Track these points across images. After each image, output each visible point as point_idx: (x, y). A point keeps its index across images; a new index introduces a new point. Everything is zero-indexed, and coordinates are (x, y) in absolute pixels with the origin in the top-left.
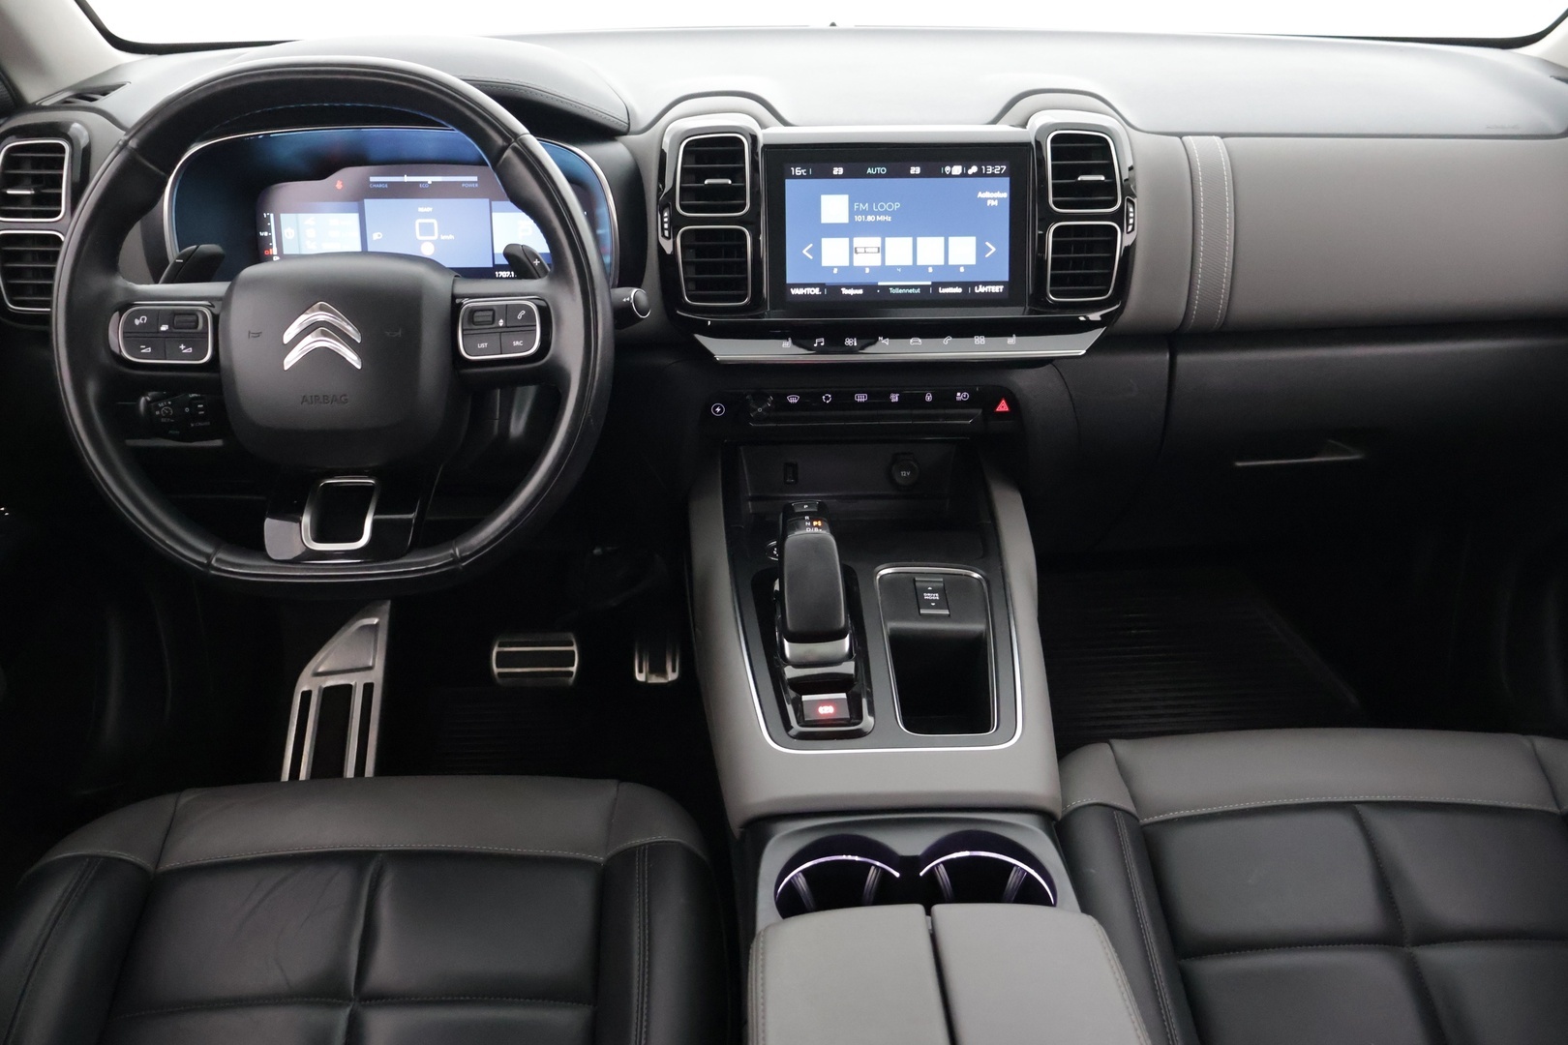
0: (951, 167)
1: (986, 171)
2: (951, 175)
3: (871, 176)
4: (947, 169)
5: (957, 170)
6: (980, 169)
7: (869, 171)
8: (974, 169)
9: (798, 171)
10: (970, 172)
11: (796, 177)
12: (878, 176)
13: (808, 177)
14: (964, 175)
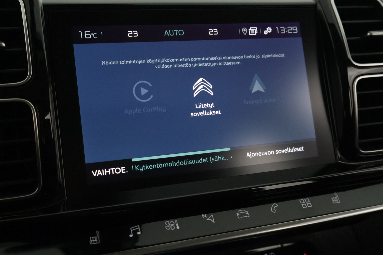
0: (248, 28)
1: (280, 31)
2: (248, 36)
3: (169, 38)
4: (244, 30)
5: (253, 31)
6: (274, 30)
7: (166, 33)
8: (268, 31)
9: (87, 35)
10: (266, 32)
11: (85, 41)
12: (176, 38)
13: (99, 41)
14: (260, 35)
